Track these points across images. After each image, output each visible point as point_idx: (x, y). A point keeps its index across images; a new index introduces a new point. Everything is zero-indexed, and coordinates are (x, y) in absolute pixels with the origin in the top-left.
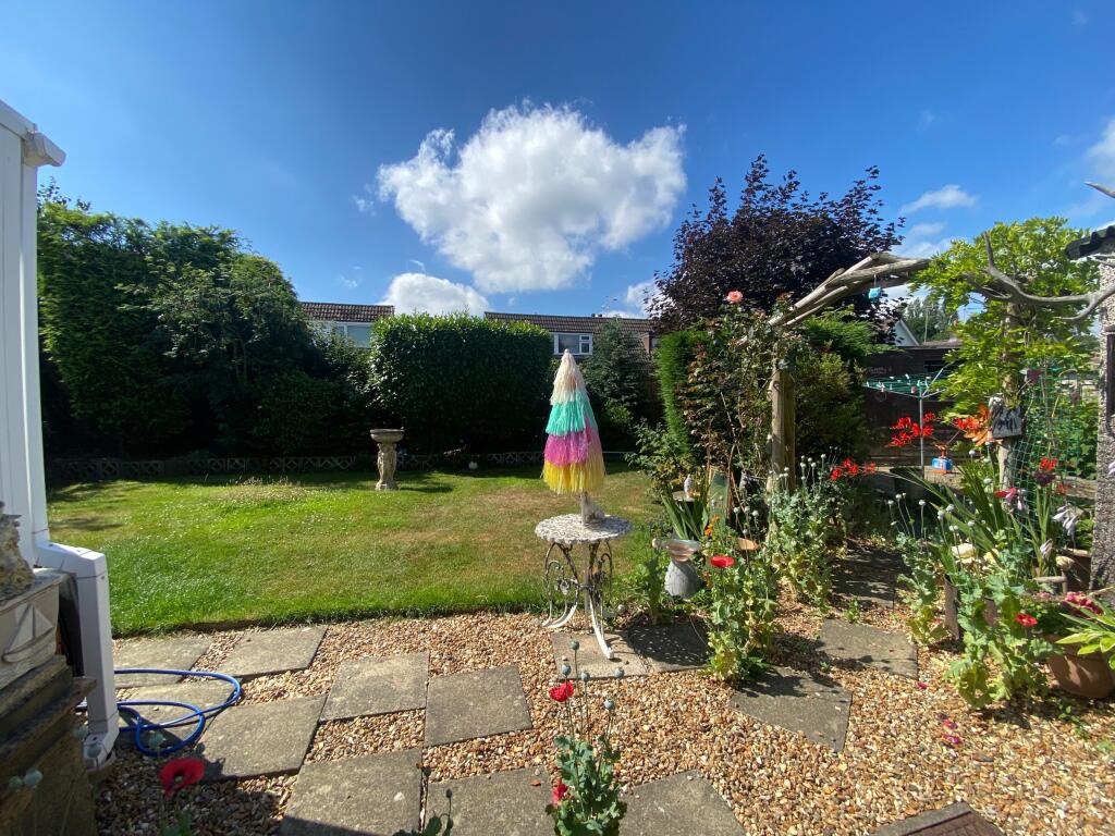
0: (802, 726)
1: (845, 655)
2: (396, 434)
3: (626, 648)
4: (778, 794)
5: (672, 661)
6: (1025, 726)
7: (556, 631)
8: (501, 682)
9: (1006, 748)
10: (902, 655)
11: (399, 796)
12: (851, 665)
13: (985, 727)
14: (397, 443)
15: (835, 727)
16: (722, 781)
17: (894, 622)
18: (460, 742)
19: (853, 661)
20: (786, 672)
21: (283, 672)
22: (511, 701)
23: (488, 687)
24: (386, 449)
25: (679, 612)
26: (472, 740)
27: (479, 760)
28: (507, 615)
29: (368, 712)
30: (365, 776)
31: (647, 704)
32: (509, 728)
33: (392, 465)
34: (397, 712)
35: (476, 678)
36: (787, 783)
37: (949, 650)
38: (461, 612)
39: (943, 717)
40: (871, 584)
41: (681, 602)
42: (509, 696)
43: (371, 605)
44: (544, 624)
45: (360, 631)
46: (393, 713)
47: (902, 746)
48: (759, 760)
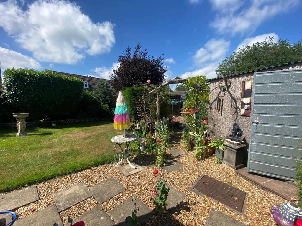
0: (176, 170)
1: (176, 156)
2: (25, 115)
3: (137, 165)
4: (179, 182)
5: (148, 165)
6: (204, 160)
7: (117, 166)
8: (111, 182)
9: (204, 164)
10: (184, 153)
11: (102, 218)
12: (178, 157)
13: (200, 162)
14: (26, 118)
15: (181, 168)
16: (169, 184)
17: (180, 148)
18: (110, 199)
19: (178, 156)
20: (169, 161)
21: (30, 204)
22: (117, 185)
23: (108, 184)
24: (21, 120)
25: (144, 155)
26: (112, 198)
27: (118, 201)
28: (101, 166)
29: (75, 203)
30: (88, 218)
31: (148, 175)
32: (121, 191)
33: (24, 127)
34: (85, 200)
35: (103, 184)
36: (179, 180)
37: (190, 151)
38: (85, 169)
39: (194, 162)
40: (173, 142)
41: (143, 152)
42: (116, 185)
43: (51, 174)
44: (113, 165)
45: (51, 184)
46: (83, 201)
47: (191, 168)
48: (172, 178)
